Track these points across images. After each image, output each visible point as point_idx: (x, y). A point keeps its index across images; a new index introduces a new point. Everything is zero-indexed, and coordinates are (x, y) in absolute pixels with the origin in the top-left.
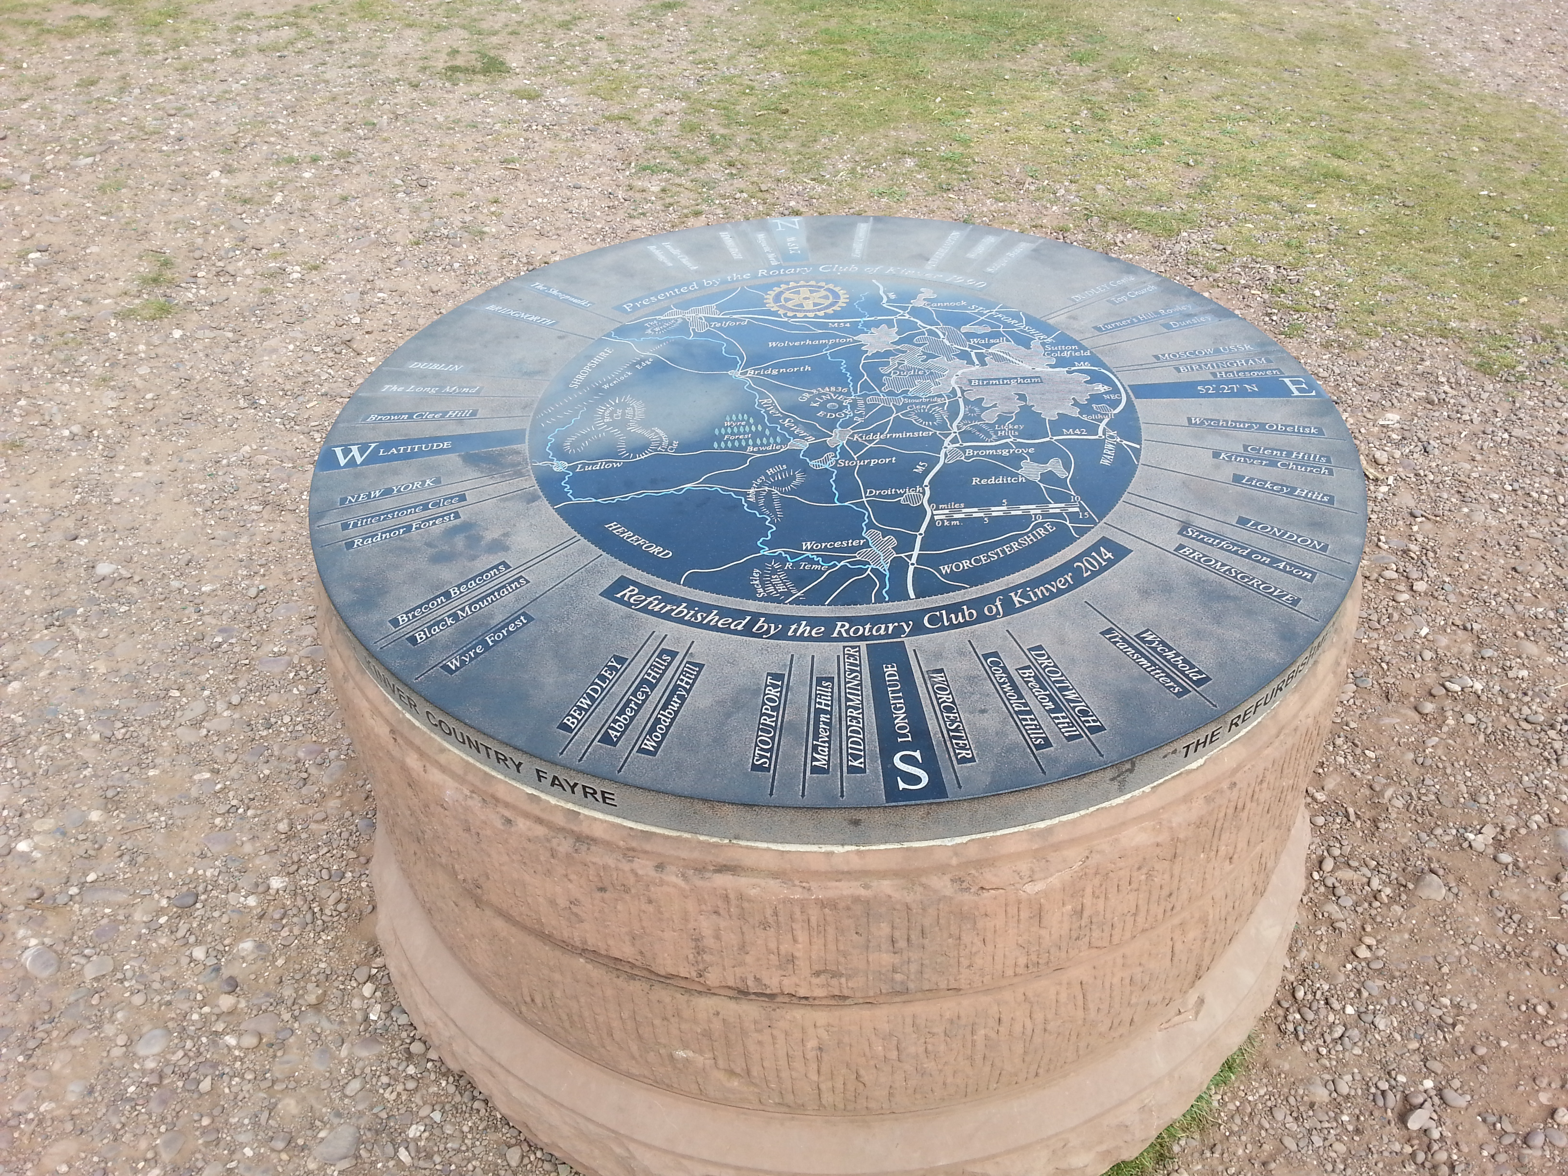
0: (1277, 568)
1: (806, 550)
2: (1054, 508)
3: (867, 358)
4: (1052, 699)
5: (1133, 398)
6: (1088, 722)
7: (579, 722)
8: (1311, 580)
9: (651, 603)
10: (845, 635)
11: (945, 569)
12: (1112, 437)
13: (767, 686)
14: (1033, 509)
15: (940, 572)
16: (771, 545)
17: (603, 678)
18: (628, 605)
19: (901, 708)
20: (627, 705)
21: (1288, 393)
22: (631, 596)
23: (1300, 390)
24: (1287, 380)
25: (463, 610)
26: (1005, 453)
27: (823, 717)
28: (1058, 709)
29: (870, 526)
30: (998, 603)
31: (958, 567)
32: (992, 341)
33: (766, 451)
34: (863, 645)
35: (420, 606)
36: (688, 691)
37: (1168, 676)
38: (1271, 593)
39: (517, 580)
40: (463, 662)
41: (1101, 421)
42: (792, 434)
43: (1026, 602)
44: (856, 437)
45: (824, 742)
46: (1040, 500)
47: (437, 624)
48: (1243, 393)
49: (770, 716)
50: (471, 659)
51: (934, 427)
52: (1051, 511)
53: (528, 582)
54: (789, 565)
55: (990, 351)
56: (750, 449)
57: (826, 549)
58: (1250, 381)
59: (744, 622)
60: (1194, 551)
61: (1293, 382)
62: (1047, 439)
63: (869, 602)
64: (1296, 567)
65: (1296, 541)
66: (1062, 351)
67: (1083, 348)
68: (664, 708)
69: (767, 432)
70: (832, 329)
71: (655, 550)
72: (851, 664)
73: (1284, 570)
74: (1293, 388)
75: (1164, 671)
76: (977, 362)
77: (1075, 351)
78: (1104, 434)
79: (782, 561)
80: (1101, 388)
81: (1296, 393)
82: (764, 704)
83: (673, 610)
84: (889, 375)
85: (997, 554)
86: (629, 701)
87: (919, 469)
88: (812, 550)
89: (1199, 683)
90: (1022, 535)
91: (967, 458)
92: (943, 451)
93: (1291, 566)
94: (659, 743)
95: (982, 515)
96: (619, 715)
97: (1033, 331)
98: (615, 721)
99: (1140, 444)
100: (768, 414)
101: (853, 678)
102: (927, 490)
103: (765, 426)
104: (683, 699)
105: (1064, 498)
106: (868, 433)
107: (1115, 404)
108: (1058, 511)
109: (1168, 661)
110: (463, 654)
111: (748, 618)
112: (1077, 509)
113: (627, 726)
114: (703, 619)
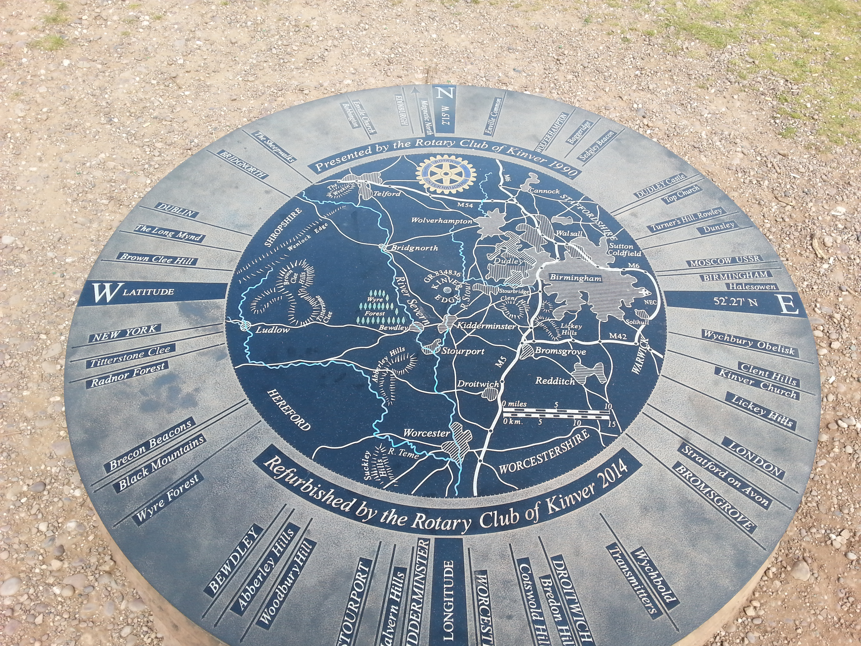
0: (744, 493)
1: (406, 437)
2: (592, 414)
3: (480, 243)
4: (561, 612)
5: (665, 304)
6: (583, 636)
7: (220, 587)
8: (767, 508)
9: (288, 475)
10: (421, 527)
11: (503, 469)
12: (644, 344)
13: (358, 571)
14: (576, 414)
15: (498, 470)
16: (383, 428)
17: (242, 546)
18: (271, 474)
19: (450, 607)
20: (255, 577)
21: (778, 311)
22: (275, 466)
23: (788, 308)
24: (780, 297)
25: (155, 462)
26: (564, 353)
27: (393, 609)
28: (564, 622)
29: (456, 418)
30: (536, 508)
31: (512, 467)
32: (572, 234)
33: (393, 332)
34: (432, 538)
35: (126, 454)
36: (301, 568)
37: (649, 596)
38: (735, 519)
39: (197, 438)
40: (148, 514)
41: (638, 326)
42: (413, 315)
43: (557, 509)
44: (459, 325)
45: (390, 633)
46: (582, 406)
47: (136, 474)
48: (745, 308)
49: (356, 602)
50: (155, 513)
51: (516, 320)
52: (589, 417)
53: (205, 441)
54: (391, 451)
55: (570, 244)
56: (382, 327)
57: (420, 438)
58: (752, 295)
59: (351, 504)
60: (687, 470)
61: (785, 300)
62: (597, 342)
63: (443, 496)
64: (759, 494)
65: (761, 466)
66: (621, 250)
67: (637, 248)
68: (282, 583)
69: (397, 312)
70: (460, 208)
71: (299, 421)
72: (422, 557)
73: (749, 496)
74: (783, 304)
75: (646, 592)
76: (558, 256)
77: (631, 251)
78: (639, 341)
79: (387, 444)
80: (644, 292)
81: (785, 311)
82: (353, 589)
83: (302, 485)
84: (492, 262)
85: (543, 457)
86: (258, 572)
87: (500, 364)
88: (410, 437)
89: (671, 605)
90: (564, 440)
91: (536, 355)
92: (520, 346)
93: (755, 491)
94: (273, 617)
95: (537, 416)
96: (249, 585)
97: (603, 227)
98: (246, 591)
99: (663, 354)
100: (401, 294)
101: (420, 572)
102: (502, 385)
103: (396, 306)
104: (296, 575)
105: (598, 404)
106: (468, 321)
107: (651, 310)
108: (593, 417)
109: (651, 581)
110: (149, 507)
111: (355, 500)
112: (607, 418)
113: (253, 596)
114: (323, 496)
